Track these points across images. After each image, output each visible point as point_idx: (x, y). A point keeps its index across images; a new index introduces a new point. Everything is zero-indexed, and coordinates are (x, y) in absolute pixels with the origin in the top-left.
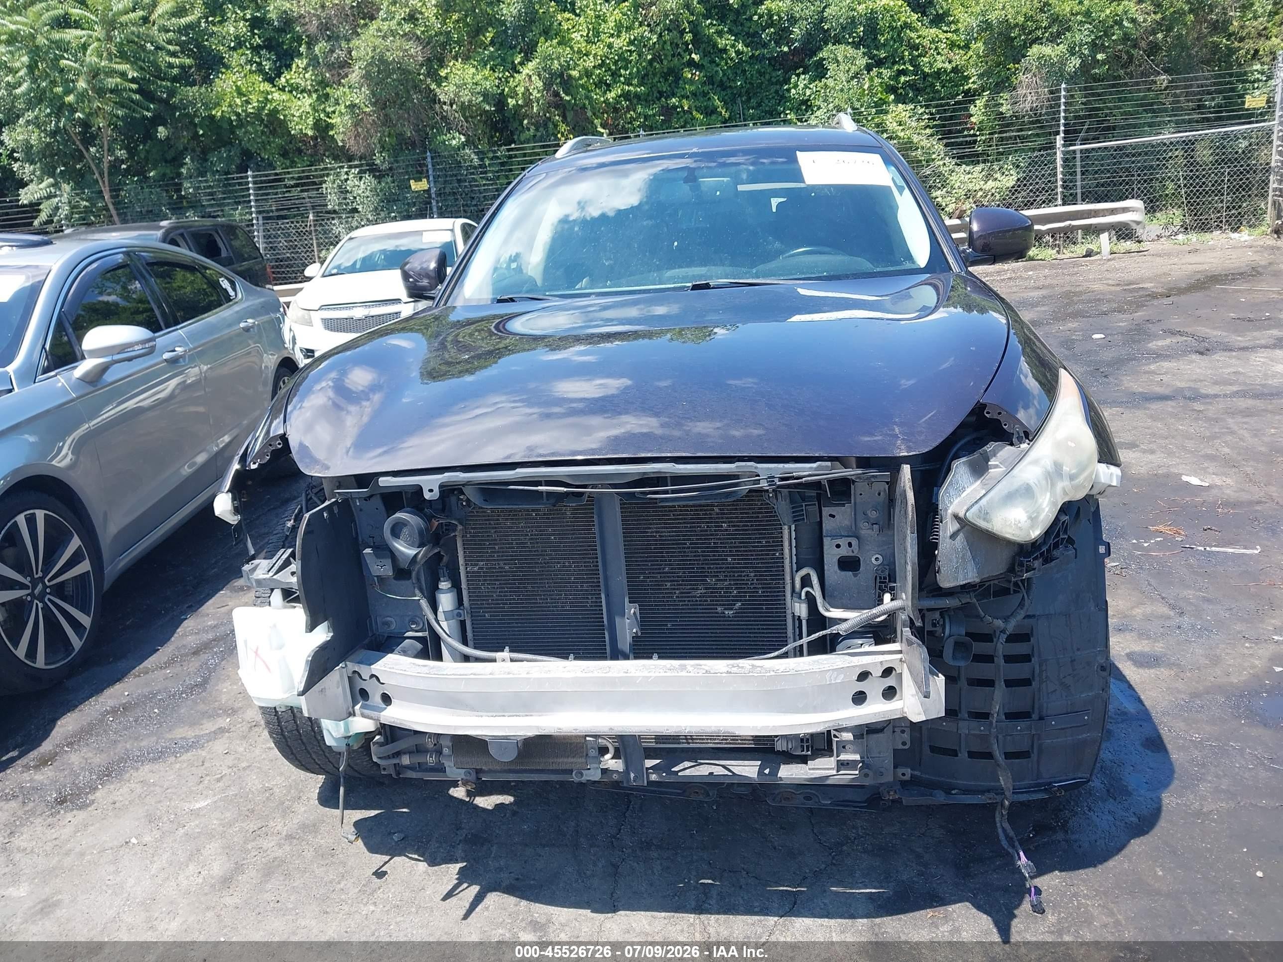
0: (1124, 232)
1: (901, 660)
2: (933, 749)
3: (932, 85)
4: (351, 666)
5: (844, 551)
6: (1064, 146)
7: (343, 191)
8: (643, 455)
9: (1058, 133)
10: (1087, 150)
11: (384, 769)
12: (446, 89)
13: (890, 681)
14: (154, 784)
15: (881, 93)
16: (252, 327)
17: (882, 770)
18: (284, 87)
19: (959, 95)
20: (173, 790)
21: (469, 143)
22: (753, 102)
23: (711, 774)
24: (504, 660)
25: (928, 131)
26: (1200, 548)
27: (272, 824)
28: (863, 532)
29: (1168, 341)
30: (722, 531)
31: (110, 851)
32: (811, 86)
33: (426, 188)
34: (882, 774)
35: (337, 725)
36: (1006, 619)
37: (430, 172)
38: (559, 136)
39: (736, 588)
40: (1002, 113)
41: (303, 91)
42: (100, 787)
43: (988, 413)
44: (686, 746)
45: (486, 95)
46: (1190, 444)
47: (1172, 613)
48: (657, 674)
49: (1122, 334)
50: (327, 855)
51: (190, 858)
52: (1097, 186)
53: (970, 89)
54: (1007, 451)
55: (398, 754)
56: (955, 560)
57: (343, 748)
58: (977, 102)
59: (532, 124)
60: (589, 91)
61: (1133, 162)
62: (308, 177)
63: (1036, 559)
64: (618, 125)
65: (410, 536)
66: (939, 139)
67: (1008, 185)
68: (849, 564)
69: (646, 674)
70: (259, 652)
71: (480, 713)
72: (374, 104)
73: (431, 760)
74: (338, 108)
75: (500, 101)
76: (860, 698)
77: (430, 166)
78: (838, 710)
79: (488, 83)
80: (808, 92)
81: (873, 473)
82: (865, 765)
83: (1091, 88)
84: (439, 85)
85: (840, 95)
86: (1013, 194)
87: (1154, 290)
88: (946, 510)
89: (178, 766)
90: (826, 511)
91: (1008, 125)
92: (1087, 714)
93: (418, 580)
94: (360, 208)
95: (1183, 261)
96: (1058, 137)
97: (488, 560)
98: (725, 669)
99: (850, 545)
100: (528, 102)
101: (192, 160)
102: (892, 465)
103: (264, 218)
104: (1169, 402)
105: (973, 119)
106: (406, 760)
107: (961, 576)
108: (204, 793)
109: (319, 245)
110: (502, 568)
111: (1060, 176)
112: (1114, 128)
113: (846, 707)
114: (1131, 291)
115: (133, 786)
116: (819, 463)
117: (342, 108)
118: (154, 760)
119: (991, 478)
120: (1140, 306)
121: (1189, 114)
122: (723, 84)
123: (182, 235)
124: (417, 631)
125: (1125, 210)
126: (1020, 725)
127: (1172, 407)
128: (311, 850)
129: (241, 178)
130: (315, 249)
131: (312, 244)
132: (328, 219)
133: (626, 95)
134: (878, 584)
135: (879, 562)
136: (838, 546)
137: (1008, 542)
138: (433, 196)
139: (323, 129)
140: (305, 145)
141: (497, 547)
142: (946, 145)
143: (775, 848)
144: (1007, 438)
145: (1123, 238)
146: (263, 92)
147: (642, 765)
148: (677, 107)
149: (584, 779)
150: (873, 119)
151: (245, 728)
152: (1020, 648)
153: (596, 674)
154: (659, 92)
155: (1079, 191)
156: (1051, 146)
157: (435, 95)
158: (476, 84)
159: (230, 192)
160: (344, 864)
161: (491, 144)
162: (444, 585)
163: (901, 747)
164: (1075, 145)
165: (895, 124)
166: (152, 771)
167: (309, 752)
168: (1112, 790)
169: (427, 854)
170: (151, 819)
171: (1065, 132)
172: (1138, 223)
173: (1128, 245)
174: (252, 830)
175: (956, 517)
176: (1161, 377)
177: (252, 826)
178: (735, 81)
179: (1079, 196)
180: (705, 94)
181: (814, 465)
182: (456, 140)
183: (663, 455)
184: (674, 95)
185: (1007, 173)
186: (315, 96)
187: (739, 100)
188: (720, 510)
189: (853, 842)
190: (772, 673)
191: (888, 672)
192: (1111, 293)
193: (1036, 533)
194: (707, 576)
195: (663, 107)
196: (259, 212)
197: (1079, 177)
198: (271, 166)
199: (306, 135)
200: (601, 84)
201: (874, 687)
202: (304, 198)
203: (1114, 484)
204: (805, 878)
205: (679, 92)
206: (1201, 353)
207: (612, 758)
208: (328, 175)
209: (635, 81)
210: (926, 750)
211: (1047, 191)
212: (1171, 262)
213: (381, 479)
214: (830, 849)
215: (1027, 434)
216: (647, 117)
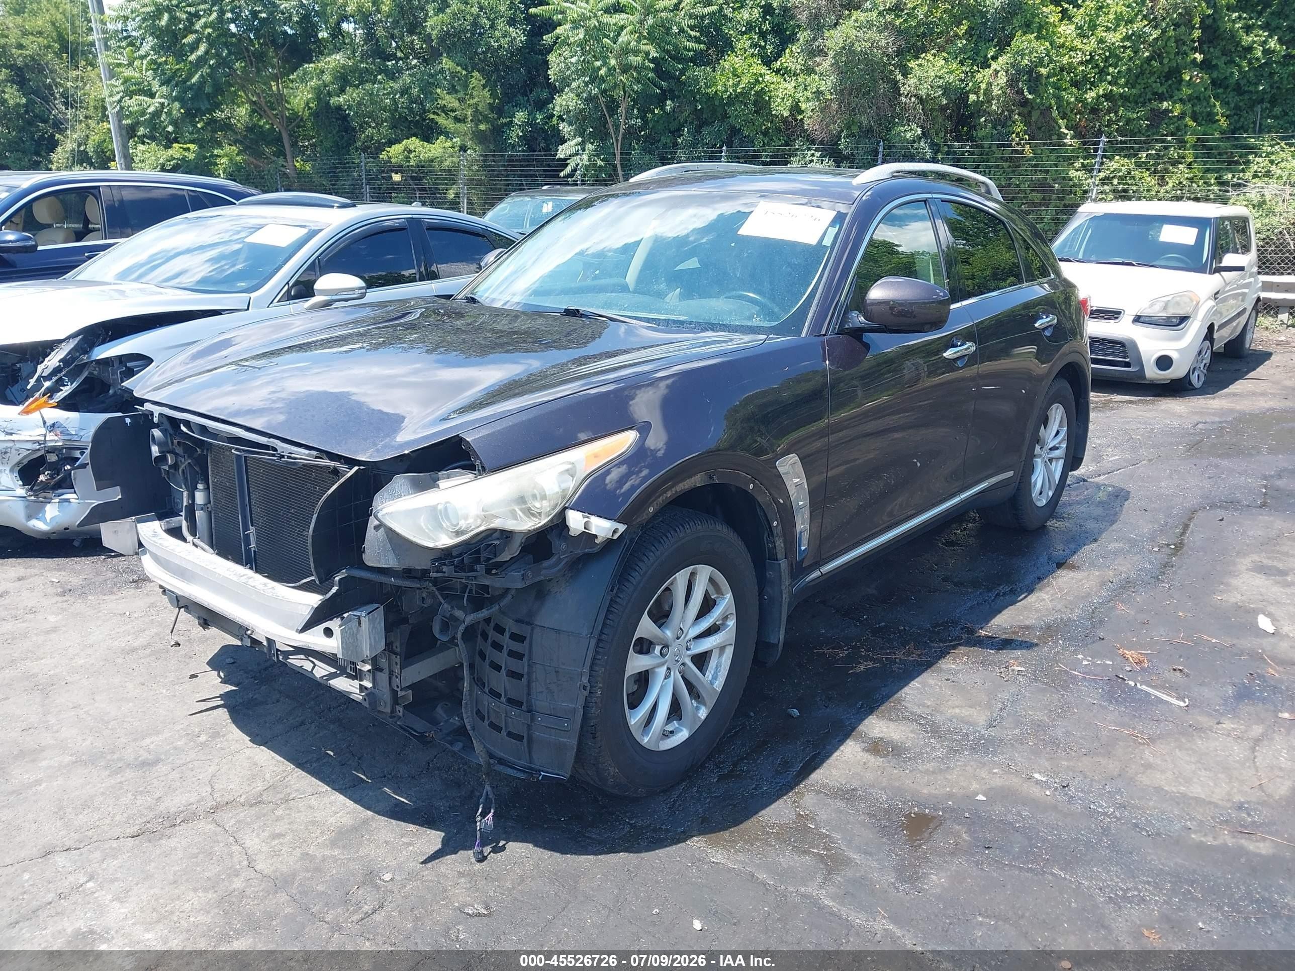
12: (909, 80)
17: (382, 701)
18: (778, 70)
21: (925, 135)
26: (1131, 683)
34: (381, 705)
37: (879, 161)
38: (1014, 136)
43: (463, 445)
45: (946, 89)
56: (377, 547)
59: (990, 121)
72: (839, 93)
75: (963, 96)
77: (880, 156)
79: (953, 77)
84: (905, 77)
92: (566, 722)
93: (185, 478)
98: (256, 585)
100: (988, 99)
101: (688, 132)
107: (383, 562)
117: (809, 94)
122: (1240, 88)
126: (514, 712)
146: (756, 74)
148: (1170, 111)
152: (519, 647)
154: (1152, 93)
157: (899, 87)
158: (940, 77)
162: (200, 486)
163: (396, 688)
178: (1256, 85)
180: (1205, 99)
182: (913, 132)
184: (1166, 98)
187: (1258, 108)
195: (1150, 110)
198: (752, 143)
199: (783, 116)
204: (384, 776)
205: (1174, 95)
209: (1123, 81)
214: (428, 769)
215: (483, 468)
216: (1129, 121)
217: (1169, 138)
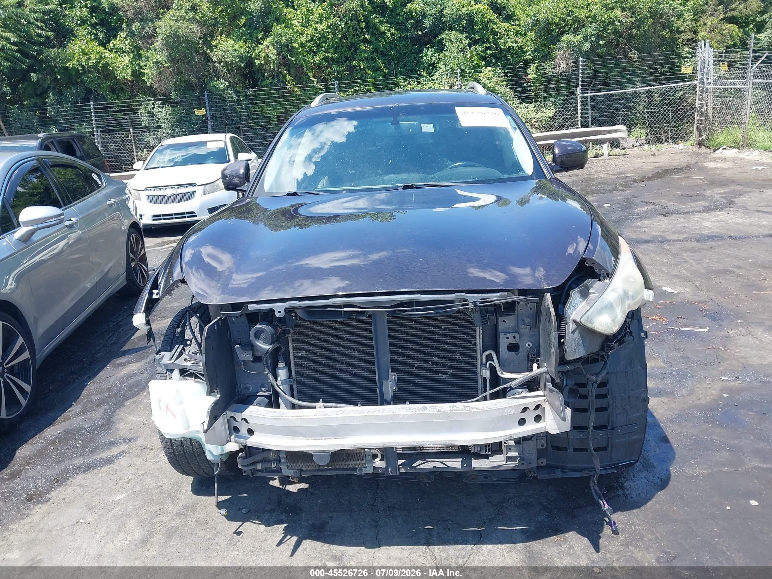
0: (615, 144)
1: (545, 400)
2: (553, 447)
3: (506, 56)
4: (229, 414)
5: (511, 341)
6: (582, 93)
7: (151, 115)
8: (403, 290)
9: (578, 86)
10: (594, 96)
11: (245, 472)
12: (216, 53)
13: (538, 412)
14: (87, 486)
15: (477, 60)
16: (114, 204)
17: (531, 461)
18: (112, 49)
19: (521, 62)
20: (100, 490)
21: (230, 86)
22: (401, 64)
23: (435, 467)
24: (320, 407)
25: (504, 83)
26: (676, 328)
27: (166, 507)
28: (521, 330)
29: (646, 208)
30: (441, 330)
31: (68, 528)
32: (435, 55)
33: (205, 114)
34: (530, 463)
35: (217, 447)
36: (597, 375)
37: (207, 104)
38: (287, 83)
39: (450, 362)
40: (546, 73)
41: (124, 52)
42: (53, 489)
43: (587, 263)
44: (420, 451)
45: (241, 57)
46: (664, 269)
47: (666, 366)
48: (411, 413)
49: (620, 204)
50: (203, 523)
51: (119, 530)
52: (600, 117)
53: (527, 59)
54: (598, 284)
55: (254, 463)
56: (574, 345)
57: (218, 461)
58: (532, 66)
59: (270, 75)
60: (304, 56)
61: (619, 103)
62: (128, 106)
63: (615, 343)
64: (321, 76)
65: (266, 338)
66: (510, 88)
67: (550, 115)
68: (513, 348)
69: (404, 413)
70: (169, 407)
71: (308, 438)
72: (171, 62)
73: (274, 466)
74: (148, 63)
75: (250, 62)
76: (522, 422)
77: (207, 100)
78: (511, 429)
79: (242, 50)
80: (434, 59)
81: (529, 298)
82: (521, 458)
83: (596, 61)
84: (212, 51)
85: (453, 61)
86: (553, 121)
87: (635, 178)
88: (569, 318)
89: (100, 475)
90: (501, 319)
91: (549, 81)
92: (636, 425)
93: (267, 362)
94: (163, 125)
95: (649, 161)
96: (578, 88)
97: (307, 350)
98: (449, 409)
99: (514, 337)
100: (268, 63)
101: (53, 95)
102: (540, 293)
103: (101, 131)
104: (650, 244)
105: (529, 77)
106: (259, 466)
107: (577, 354)
108: (120, 490)
109: (136, 149)
110: (315, 354)
111: (579, 111)
112: (608, 84)
113: (515, 428)
114: (621, 178)
115: (74, 488)
116: (500, 293)
117: (151, 63)
118: (85, 471)
119: (591, 300)
120: (628, 187)
121: (649, 76)
122: (383, 53)
123: (52, 142)
124: (265, 392)
125: (616, 131)
126: (602, 433)
127: (652, 247)
128: (193, 521)
129: (85, 106)
130: (134, 151)
131: (132, 148)
132: (142, 132)
133: (326, 59)
134: (530, 359)
135: (530, 346)
136: (508, 338)
137: (601, 334)
138: (209, 118)
139: (138, 75)
140: (126, 85)
141: (312, 342)
142: (515, 92)
143: (465, 506)
144: (597, 277)
145: (615, 147)
146: (99, 53)
147: (396, 463)
148: (357, 66)
149: (363, 473)
150: (472, 75)
151: (139, 450)
152: (603, 391)
153: (376, 414)
154: (345, 57)
155: (590, 120)
156: (574, 93)
157: (209, 57)
158: (235, 50)
159: (78, 115)
160: (216, 529)
161: (245, 87)
162: (281, 365)
163: (541, 447)
164: (587, 93)
165: (486, 79)
166: (84, 479)
167: (190, 464)
168: (645, 466)
169: (264, 520)
170: (90, 508)
171: (582, 86)
172: (623, 138)
173: (617, 151)
174: (154, 511)
175: (575, 321)
176: (645, 229)
177: (154, 509)
178: (390, 51)
179: (590, 122)
180: (372, 59)
181: (498, 294)
182: (222, 84)
183: (414, 290)
184: (354, 59)
185: (549, 108)
186: (132, 55)
187: (393, 63)
188: (441, 319)
189: (508, 501)
190: (476, 410)
191: (537, 407)
192: (610, 179)
193: (615, 329)
194: (433, 356)
195: (348, 66)
196: (97, 127)
197: (590, 111)
198: (104, 98)
199: (127, 79)
200: (311, 51)
201: (530, 416)
202: (127, 119)
203: (651, 300)
204: (485, 522)
205: (358, 57)
206: (664, 215)
207: (380, 460)
208: (141, 105)
209: (331, 51)
210: (550, 448)
211: (572, 119)
212: (642, 161)
213: (249, 306)
214: (496, 505)
215: (608, 275)
216: (338, 72)
217: (359, 81)
